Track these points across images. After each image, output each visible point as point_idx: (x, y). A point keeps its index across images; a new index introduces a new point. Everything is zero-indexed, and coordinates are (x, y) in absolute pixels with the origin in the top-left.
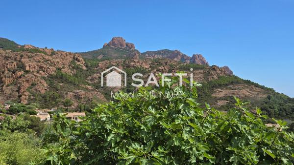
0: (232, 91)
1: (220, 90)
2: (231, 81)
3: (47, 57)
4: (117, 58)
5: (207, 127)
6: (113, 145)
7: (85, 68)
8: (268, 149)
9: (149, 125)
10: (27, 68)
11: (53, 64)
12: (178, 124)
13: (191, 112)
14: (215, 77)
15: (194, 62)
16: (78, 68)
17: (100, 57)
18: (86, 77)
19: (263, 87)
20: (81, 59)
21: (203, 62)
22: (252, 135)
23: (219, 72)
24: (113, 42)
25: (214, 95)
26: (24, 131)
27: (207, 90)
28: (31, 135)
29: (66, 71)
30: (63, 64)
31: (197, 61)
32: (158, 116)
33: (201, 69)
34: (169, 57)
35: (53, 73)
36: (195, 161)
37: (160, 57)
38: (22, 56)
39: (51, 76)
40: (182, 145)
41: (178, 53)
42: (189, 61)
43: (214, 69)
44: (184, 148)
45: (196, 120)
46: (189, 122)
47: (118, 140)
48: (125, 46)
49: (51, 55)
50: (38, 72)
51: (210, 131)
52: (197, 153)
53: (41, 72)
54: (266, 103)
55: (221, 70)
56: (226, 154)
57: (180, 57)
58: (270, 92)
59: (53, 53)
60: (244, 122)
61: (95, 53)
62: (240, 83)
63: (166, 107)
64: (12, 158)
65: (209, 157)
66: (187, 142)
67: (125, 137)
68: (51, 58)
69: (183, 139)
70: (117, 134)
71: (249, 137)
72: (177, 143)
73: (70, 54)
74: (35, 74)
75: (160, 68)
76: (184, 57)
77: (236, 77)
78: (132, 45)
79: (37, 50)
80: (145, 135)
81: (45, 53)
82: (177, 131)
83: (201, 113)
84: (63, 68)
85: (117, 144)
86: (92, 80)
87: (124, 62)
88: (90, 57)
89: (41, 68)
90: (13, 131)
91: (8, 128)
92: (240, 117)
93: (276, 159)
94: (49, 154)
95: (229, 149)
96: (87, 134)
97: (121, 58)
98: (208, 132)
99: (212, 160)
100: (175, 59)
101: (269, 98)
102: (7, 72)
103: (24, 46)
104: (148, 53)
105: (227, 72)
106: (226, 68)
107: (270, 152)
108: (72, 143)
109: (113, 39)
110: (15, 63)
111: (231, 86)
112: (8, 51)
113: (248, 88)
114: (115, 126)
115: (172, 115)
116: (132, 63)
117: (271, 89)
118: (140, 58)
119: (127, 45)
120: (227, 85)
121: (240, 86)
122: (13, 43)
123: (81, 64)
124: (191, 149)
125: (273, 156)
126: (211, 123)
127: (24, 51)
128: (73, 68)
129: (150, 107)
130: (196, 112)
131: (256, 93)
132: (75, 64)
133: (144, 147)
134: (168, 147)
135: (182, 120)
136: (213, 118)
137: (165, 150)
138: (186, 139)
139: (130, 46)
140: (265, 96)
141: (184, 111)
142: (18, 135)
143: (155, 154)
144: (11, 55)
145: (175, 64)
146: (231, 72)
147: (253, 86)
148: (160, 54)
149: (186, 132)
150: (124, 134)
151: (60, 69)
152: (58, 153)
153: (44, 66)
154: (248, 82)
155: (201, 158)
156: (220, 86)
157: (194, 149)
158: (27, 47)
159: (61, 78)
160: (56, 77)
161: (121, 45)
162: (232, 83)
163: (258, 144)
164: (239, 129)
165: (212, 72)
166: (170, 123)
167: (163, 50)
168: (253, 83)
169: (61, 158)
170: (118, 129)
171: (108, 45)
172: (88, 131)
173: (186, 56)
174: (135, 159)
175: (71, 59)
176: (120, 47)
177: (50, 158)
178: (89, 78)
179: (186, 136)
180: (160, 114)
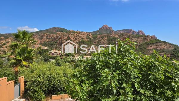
0: (156, 46)
1: (151, 46)
2: (156, 42)
3: (78, 34)
4: (105, 33)
5: (139, 63)
6: (98, 69)
7: (92, 38)
8: (169, 73)
9: (113, 61)
10: (71, 39)
11: (80, 37)
12: (126, 61)
13: (132, 56)
14: (149, 40)
15: (139, 34)
16: (89, 38)
17: (98, 34)
18: (93, 41)
19: (172, 44)
20: (91, 34)
21: (143, 34)
22: (161, 67)
23: (150, 38)
24: (103, 27)
25: (148, 48)
26: (70, 63)
27: (144, 46)
28: (72, 64)
29: (85, 39)
30: (84, 37)
31: (140, 33)
32: (117, 57)
33: (142, 37)
34: (127, 32)
35: (80, 40)
36: (133, 77)
37: (123, 32)
38: (69, 34)
39: (80, 42)
40: (127, 70)
41: (131, 30)
42: (136, 34)
43: (148, 37)
44: (128, 71)
45: (134, 59)
46: (131, 60)
47: (101, 67)
48: (108, 28)
49: (79, 34)
50: (75, 40)
51: (141, 64)
52: (134, 73)
53: (76, 40)
54: (173, 52)
55: (151, 37)
56: (148, 75)
57: (132, 32)
58: (176, 46)
59: (80, 33)
60: (157, 61)
61: (96, 32)
62: (160, 43)
63: (121, 54)
64: (65, 73)
65: (140, 75)
66: (129, 69)
67: (104, 66)
68: (79, 35)
69: (128, 67)
70: (100, 65)
71: (159, 68)
72: (125, 69)
73: (86, 33)
74: (74, 41)
75: (123, 37)
76: (134, 32)
77: (159, 40)
78: (111, 28)
79: (74, 32)
80: (112, 66)
81: (77, 33)
82: (125, 64)
83: (137, 56)
84: (84, 38)
85: (100, 69)
86: (95, 43)
87: (108, 35)
88: (94, 34)
89: (76, 38)
90: (66, 62)
91: (64, 62)
92: (155, 58)
93: (173, 78)
94: (75, 72)
95: (149, 73)
96: (89, 64)
97: (107, 33)
98: (140, 65)
99: (141, 77)
100: (130, 33)
101: (175, 49)
102: (64, 40)
103: (70, 31)
104: (118, 31)
105: (154, 38)
106: (154, 36)
107: (169, 75)
108: (84, 68)
109: (103, 26)
110: (67, 37)
111: (156, 44)
112: (64, 33)
113: (164, 45)
114: (100, 61)
115: (123, 57)
116: (111, 35)
117: (176, 45)
118: (114, 33)
119: (109, 28)
120: (154, 44)
121: (161, 44)
122: (66, 29)
123: (91, 36)
124: (131, 72)
125: (171, 77)
126: (141, 61)
127: (70, 32)
128: (88, 38)
129: (114, 54)
130: (134, 56)
131: (169, 47)
132: (88, 36)
133: (110, 70)
134: (121, 71)
135: (128, 59)
136: (143, 58)
137: (120, 72)
138: (129, 67)
139: (110, 28)
140: (173, 48)
141: (129, 55)
142: (67, 64)
143: (114, 74)
144: (65, 34)
145: (130, 35)
146: (156, 38)
147: (167, 44)
148: (123, 31)
149: (129, 64)
150: (103, 65)
151: (83, 39)
152: (78, 71)
153: (77, 38)
154: (165, 42)
155: (136, 76)
156: (151, 44)
157: (133, 72)
158: (71, 31)
159: (83, 42)
160: (81, 42)
161: (107, 28)
162: (157, 43)
163: (164, 70)
164: (154, 64)
165: (147, 38)
166: (123, 61)
167: (124, 30)
168: (167, 43)
169: (79, 73)
170: (101, 63)
171: (101, 28)
172: (90, 63)
173: (135, 31)
174: (106, 75)
175: (87, 35)
176: (106, 29)
177: (75, 73)
178: (94, 42)
179: (129, 66)
180: (118, 57)
